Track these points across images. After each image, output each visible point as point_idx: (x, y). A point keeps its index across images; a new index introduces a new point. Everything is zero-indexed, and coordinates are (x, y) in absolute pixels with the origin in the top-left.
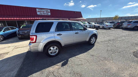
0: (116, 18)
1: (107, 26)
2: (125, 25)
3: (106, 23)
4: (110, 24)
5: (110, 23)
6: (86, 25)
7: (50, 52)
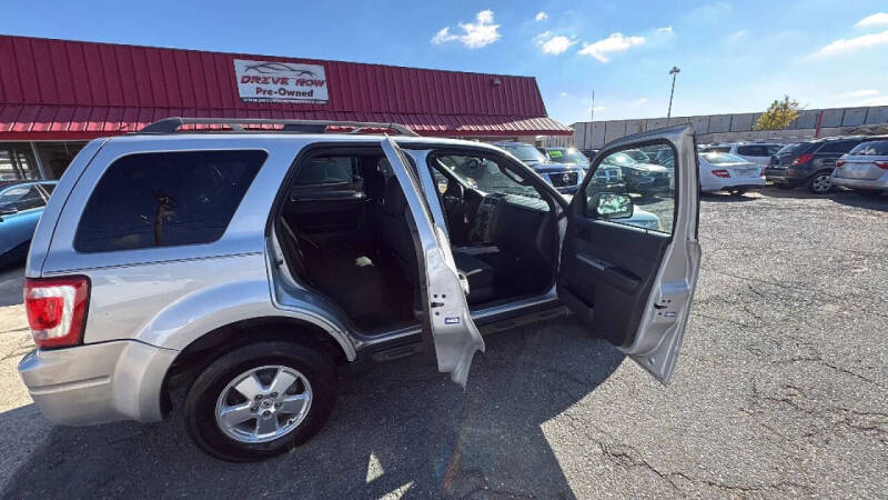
0: (780, 117)
1: (723, 173)
2: (856, 168)
3: (713, 155)
4: (742, 161)
5: (742, 151)
6: (569, 165)
7: (226, 415)
